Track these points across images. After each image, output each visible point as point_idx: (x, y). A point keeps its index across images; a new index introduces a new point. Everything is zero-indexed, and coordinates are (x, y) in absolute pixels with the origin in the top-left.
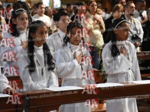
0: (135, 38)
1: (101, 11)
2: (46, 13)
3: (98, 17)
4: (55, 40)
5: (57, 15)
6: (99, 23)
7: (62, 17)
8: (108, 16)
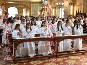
0: (82, 25)
1: (73, 19)
2: (61, 19)
3: (72, 20)
4: (63, 25)
5: (63, 19)
6: (73, 21)
7: (64, 20)
8: (75, 20)
